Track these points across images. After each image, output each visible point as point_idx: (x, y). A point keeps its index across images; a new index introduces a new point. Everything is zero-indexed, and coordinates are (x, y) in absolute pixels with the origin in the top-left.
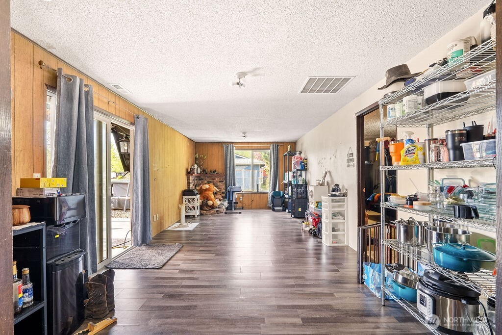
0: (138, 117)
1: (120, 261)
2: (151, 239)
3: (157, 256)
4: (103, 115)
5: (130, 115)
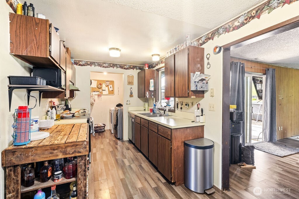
0: (269, 70)
1: (256, 146)
2: (276, 140)
3: (280, 150)
4: (248, 74)
5: (263, 70)
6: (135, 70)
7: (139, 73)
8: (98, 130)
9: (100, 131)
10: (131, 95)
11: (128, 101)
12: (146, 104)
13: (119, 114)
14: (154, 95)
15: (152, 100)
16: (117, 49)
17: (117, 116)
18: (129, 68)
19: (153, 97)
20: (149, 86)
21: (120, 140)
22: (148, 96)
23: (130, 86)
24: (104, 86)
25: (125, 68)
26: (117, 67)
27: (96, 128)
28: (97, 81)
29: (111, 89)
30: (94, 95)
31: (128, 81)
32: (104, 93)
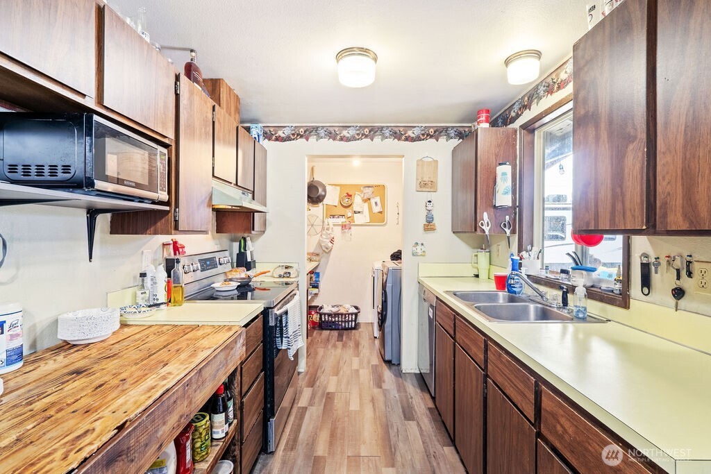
6: (442, 140)
7: (454, 151)
8: (338, 321)
9: (343, 325)
10: (429, 225)
11: (417, 244)
12: (483, 257)
13: (389, 285)
14: (512, 225)
15: (504, 243)
16: (364, 51)
17: (385, 291)
18: (423, 135)
19: (508, 231)
20: (494, 189)
21: (394, 368)
22: (487, 229)
23: (426, 196)
24: (357, 201)
25: (409, 136)
26: (384, 137)
27: (335, 318)
28: (338, 188)
29: (376, 209)
30: (331, 226)
31: (417, 179)
32: (358, 219)
